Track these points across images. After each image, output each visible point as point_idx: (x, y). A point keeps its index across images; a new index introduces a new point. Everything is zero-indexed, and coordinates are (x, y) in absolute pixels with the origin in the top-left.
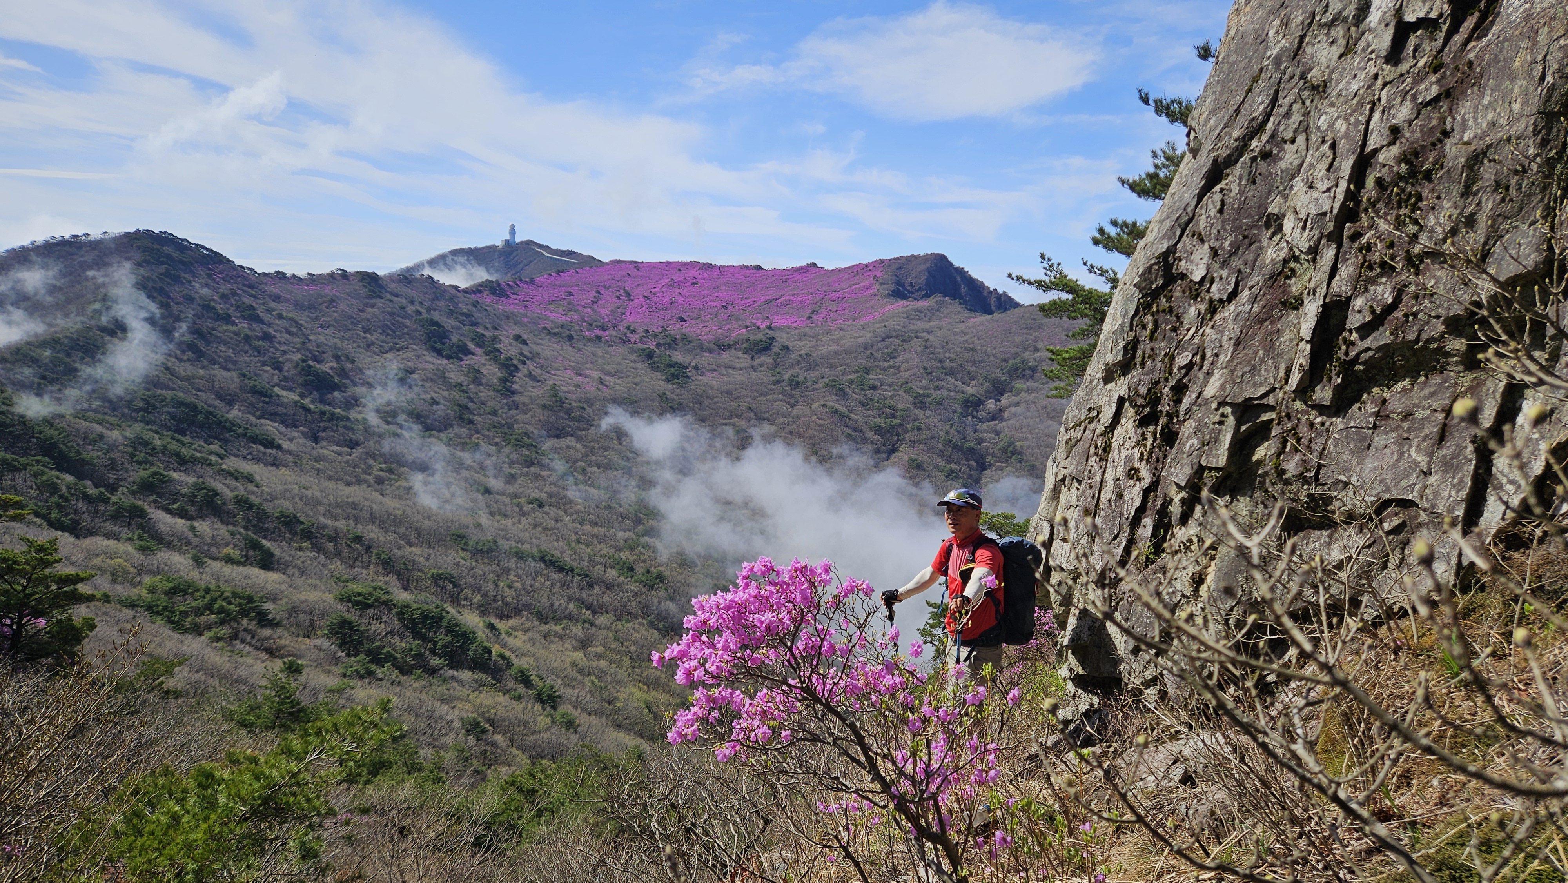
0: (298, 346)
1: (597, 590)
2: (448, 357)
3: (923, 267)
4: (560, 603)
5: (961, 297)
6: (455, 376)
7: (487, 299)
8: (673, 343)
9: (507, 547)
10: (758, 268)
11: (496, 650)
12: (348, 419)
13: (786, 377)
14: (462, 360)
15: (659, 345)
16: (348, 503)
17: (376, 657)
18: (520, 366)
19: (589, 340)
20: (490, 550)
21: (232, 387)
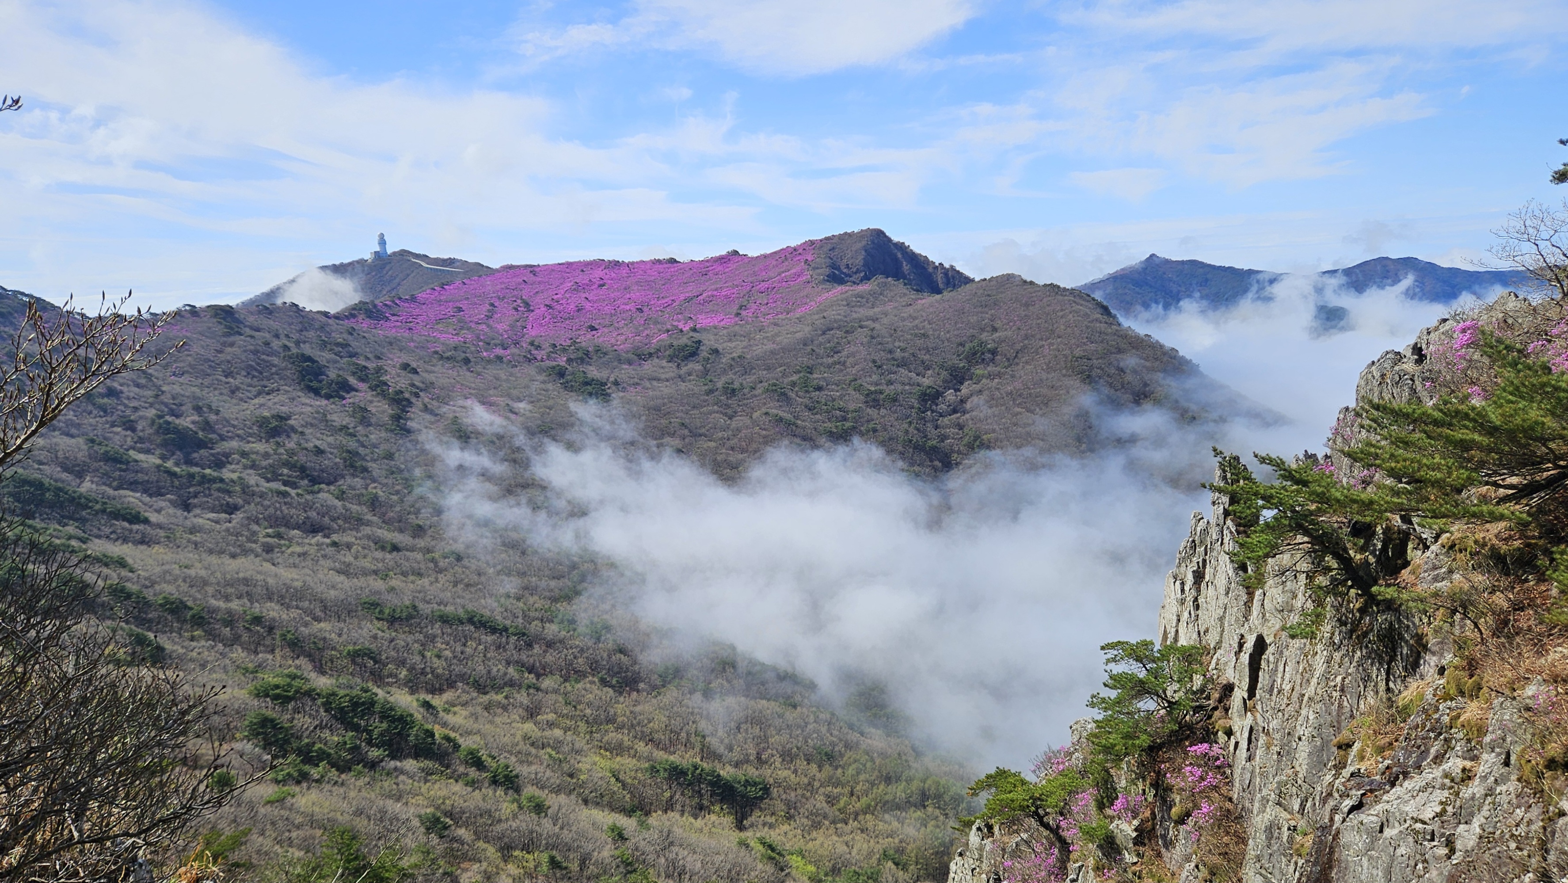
0: (151, 400)
1: (537, 649)
2: (328, 397)
3: (859, 245)
4: (498, 669)
5: (904, 278)
6: (339, 418)
7: (363, 324)
8: (585, 357)
9: (429, 611)
10: (673, 261)
11: (439, 732)
12: (222, 480)
13: (720, 385)
14: (344, 399)
15: (569, 361)
16: (238, 580)
17: (309, 757)
18: (413, 400)
19: (489, 361)
20: (410, 617)
21: (80, 455)
